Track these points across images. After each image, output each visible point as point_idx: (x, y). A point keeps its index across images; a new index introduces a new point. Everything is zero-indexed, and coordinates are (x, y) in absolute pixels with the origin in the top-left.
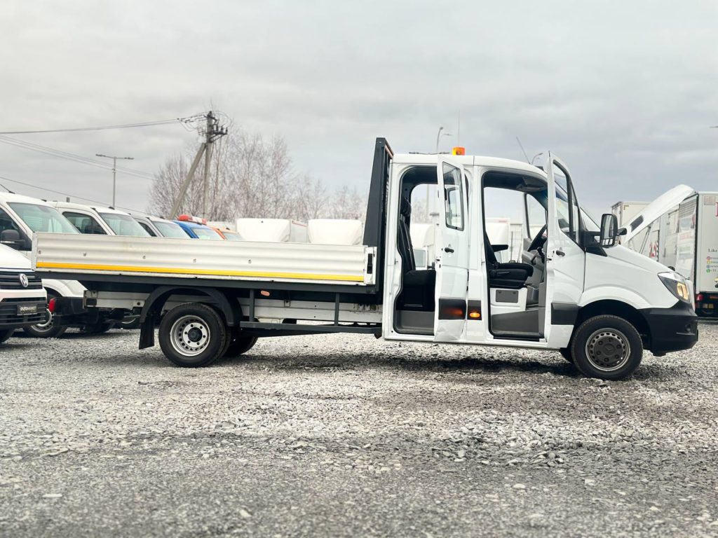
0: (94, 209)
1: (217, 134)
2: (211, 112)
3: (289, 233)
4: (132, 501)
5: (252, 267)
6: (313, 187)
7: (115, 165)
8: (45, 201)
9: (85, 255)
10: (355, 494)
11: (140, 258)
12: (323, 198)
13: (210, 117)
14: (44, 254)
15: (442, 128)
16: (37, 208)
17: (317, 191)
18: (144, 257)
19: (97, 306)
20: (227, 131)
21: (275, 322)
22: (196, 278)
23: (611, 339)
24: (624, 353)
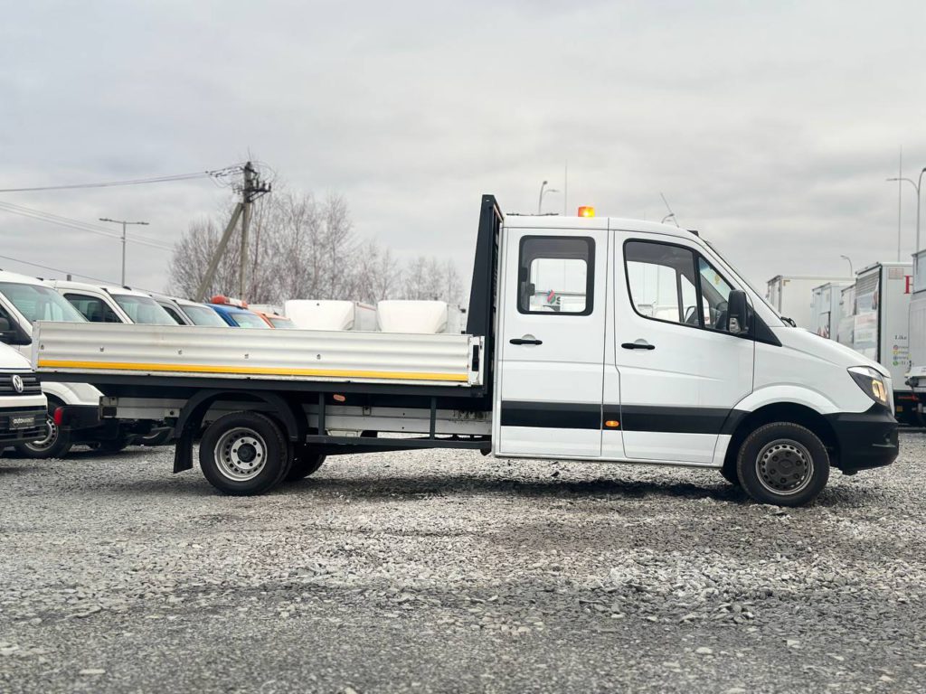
0: (105, 290)
1: (257, 191)
2: (249, 163)
3: (352, 319)
4: (199, 677)
5: (322, 364)
6: (380, 259)
7: (124, 233)
8: (42, 279)
9: (102, 350)
10: (492, 664)
11: (175, 354)
12: (393, 273)
13: (248, 169)
14: (48, 349)
15: (545, 183)
16: (31, 288)
17: (386, 264)
18: (180, 352)
19: (117, 417)
20: (270, 187)
21: (351, 435)
22: (248, 379)
23: (788, 453)
24: (806, 471)
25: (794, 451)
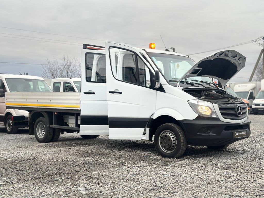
5: (53, 103)
18: (27, 100)
22: (38, 108)
23: (166, 136)
24: (174, 143)
25: (170, 135)
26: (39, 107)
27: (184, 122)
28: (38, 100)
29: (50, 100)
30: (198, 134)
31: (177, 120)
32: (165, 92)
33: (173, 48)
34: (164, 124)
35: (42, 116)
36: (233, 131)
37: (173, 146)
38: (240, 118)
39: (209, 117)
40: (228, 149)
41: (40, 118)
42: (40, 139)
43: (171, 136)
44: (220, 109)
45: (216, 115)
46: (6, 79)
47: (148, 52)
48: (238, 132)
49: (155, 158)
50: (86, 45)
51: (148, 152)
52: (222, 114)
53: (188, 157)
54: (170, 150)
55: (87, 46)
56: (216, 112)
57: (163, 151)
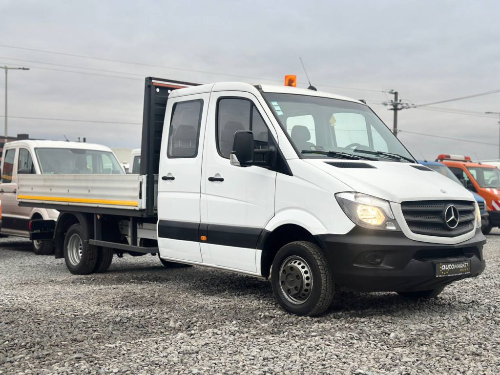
5: (90, 195)
9: (32, 189)
14: (20, 189)
18: (51, 190)
22: (68, 205)
23: (292, 268)
24: (308, 285)
25: (300, 267)
26: (70, 204)
27: (328, 240)
28: (68, 190)
29: (89, 190)
30: (355, 265)
31: (313, 234)
32: (292, 175)
33: (394, 91)
34: (290, 243)
35: (77, 221)
36: (435, 261)
37: (306, 290)
38: (453, 233)
39: (381, 229)
40: (441, 298)
41: (74, 227)
42: (73, 268)
43: (302, 268)
44: (405, 213)
45: (397, 225)
46: (35, 149)
47: (265, 91)
48: (447, 263)
49: (267, 314)
50: (151, 79)
51: (261, 301)
52: (410, 223)
53: (340, 314)
54: (300, 297)
55: (153, 81)
56: (395, 219)
57: (286, 299)
